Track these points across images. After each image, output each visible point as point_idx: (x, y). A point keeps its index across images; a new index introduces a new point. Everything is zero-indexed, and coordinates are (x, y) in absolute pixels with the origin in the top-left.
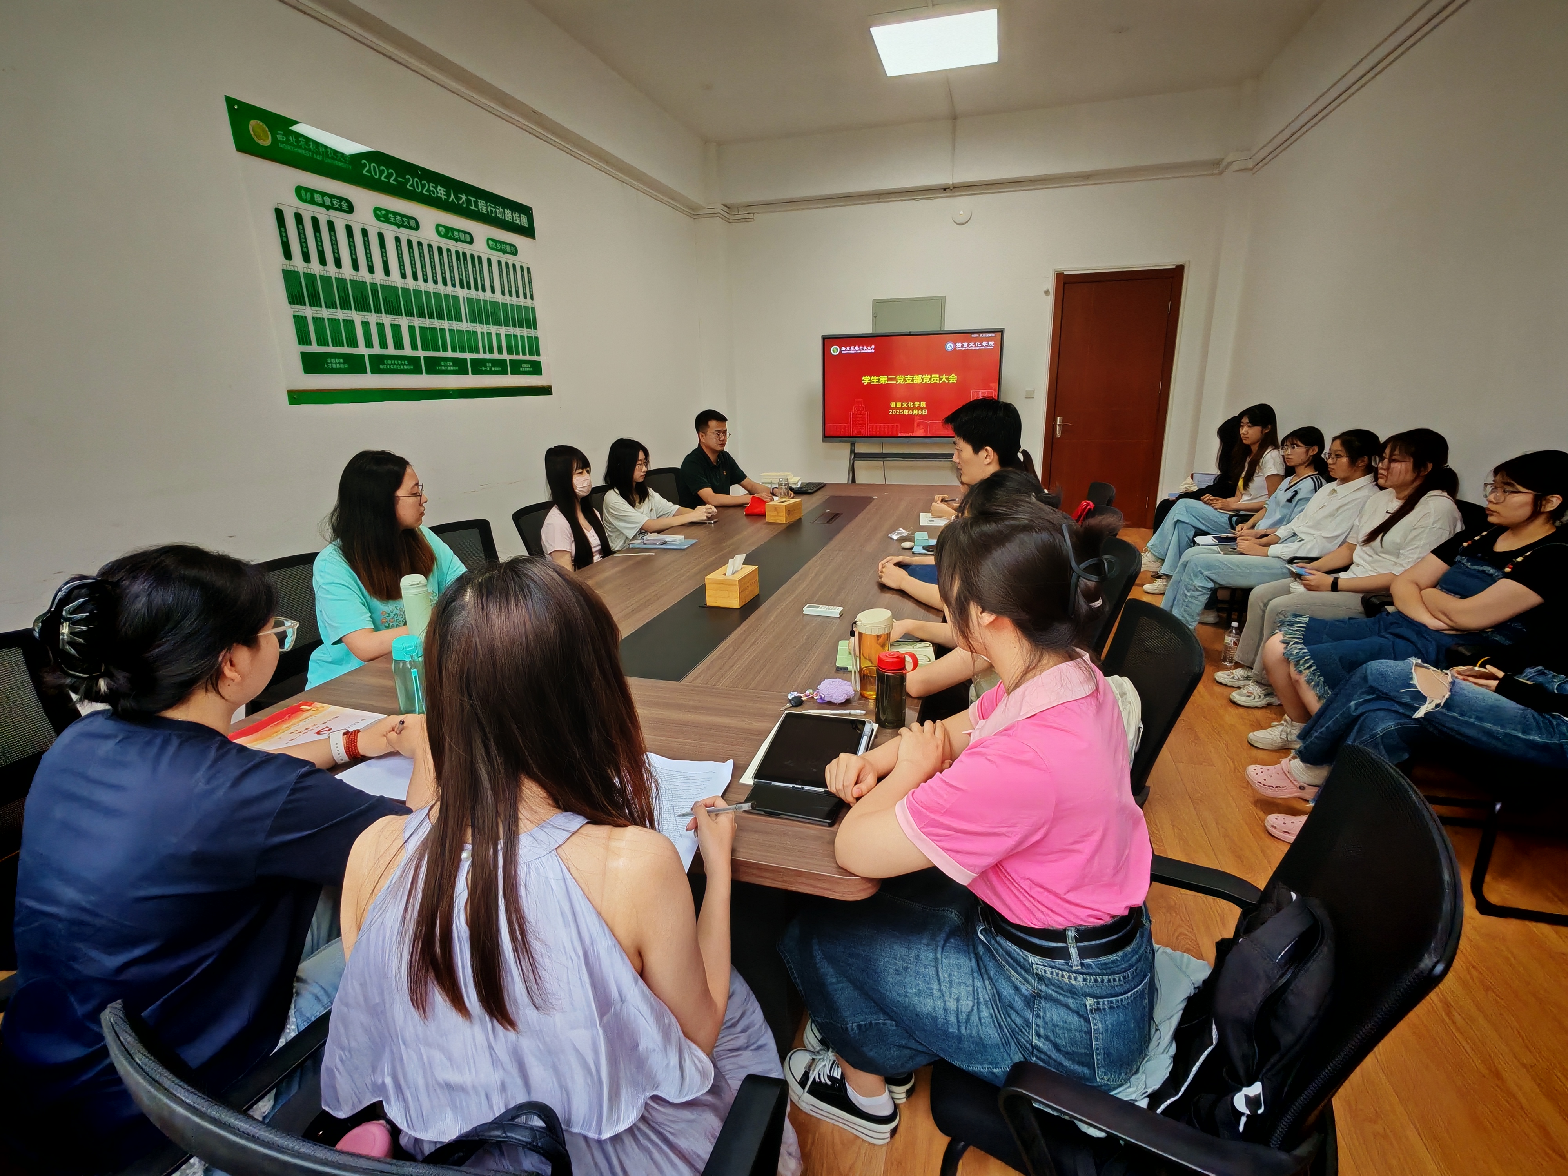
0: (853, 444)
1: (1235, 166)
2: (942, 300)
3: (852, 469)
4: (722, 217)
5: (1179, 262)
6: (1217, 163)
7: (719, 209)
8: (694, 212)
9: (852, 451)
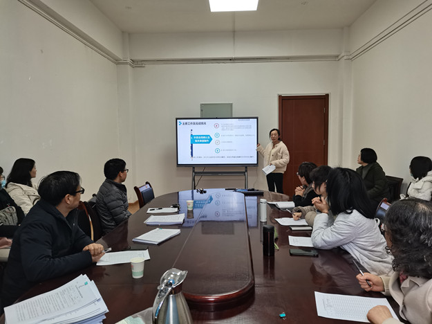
0: (194, 168)
1: (345, 58)
2: (231, 104)
3: (194, 179)
4: (130, 65)
5: (327, 93)
6: (338, 56)
7: (129, 61)
8: (117, 62)
9: (194, 171)
